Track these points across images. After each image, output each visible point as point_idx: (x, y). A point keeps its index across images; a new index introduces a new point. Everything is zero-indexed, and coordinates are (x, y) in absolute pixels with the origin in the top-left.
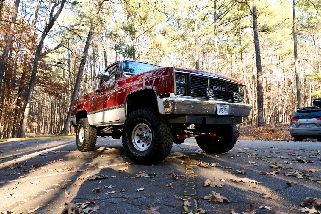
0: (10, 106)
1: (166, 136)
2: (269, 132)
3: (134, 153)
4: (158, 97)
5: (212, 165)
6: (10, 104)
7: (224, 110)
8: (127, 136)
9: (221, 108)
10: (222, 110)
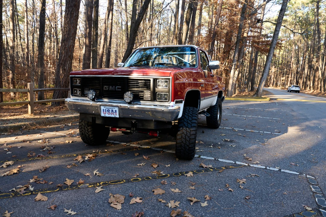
7: (111, 112)
9: (107, 110)
10: (108, 112)
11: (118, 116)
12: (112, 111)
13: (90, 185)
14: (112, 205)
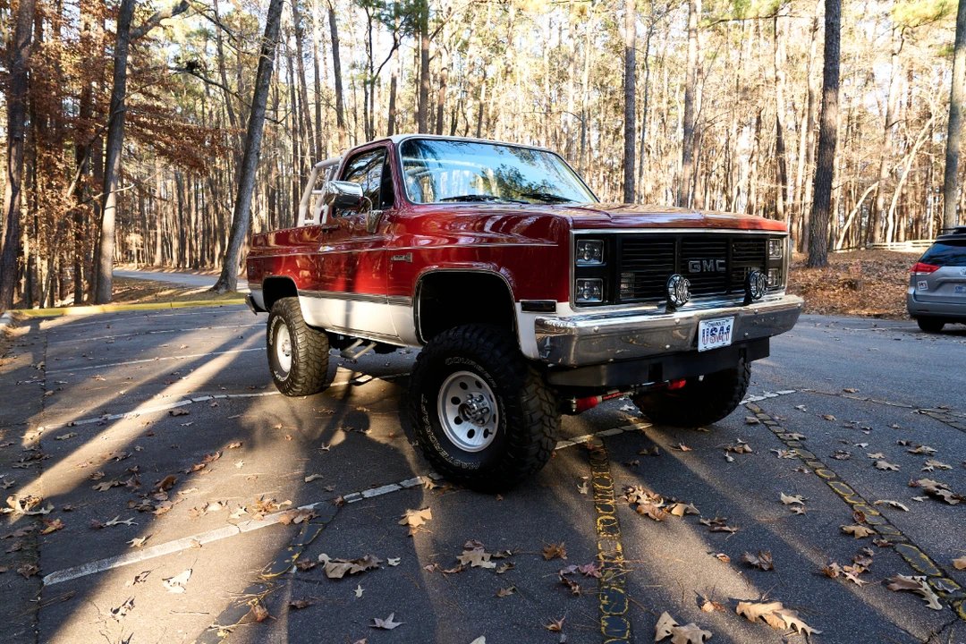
0: (58, 204)
1: (541, 419)
2: (842, 289)
3: (444, 453)
4: (518, 306)
5: (673, 512)
6: (57, 197)
7: (717, 334)
8: (424, 404)
9: (711, 328)
10: (713, 335)
11: (728, 342)
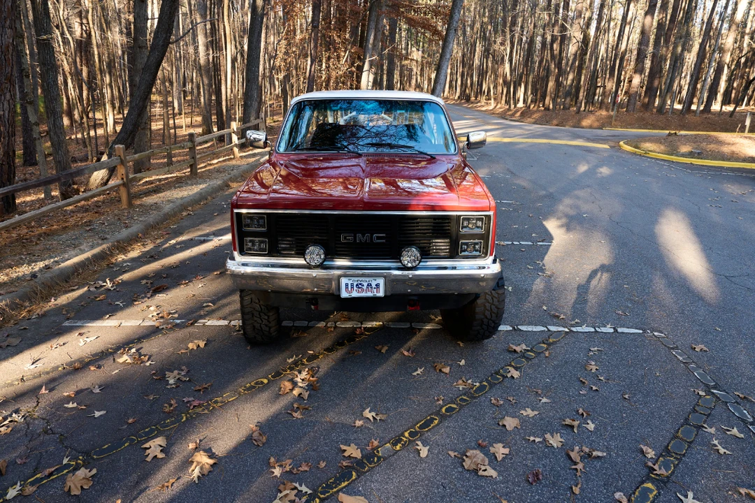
5: (294, 392)
7: (365, 287)
10: (359, 288)
11: (381, 294)
12: (369, 285)
13: (395, 444)
14: (481, 473)
